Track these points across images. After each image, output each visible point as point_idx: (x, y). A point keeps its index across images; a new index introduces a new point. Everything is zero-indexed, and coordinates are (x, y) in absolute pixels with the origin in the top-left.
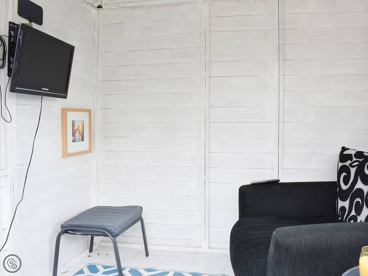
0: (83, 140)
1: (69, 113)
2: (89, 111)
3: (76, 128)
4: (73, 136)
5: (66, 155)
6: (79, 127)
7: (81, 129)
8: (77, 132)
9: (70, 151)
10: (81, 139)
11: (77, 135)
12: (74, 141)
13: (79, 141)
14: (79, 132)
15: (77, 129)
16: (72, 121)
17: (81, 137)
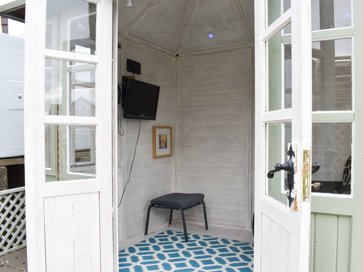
0: (166, 147)
1: (157, 130)
2: (171, 128)
3: (162, 139)
4: (159, 145)
5: (155, 157)
6: (163, 138)
7: (165, 140)
8: (163, 142)
9: (157, 154)
10: (165, 147)
11: (162, 144)
12: (160, 148)
13: (163, 148)
14: (164, 142)
15: (162, 141)
16: (160, 135)
17: (165, 145)
